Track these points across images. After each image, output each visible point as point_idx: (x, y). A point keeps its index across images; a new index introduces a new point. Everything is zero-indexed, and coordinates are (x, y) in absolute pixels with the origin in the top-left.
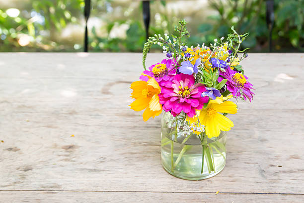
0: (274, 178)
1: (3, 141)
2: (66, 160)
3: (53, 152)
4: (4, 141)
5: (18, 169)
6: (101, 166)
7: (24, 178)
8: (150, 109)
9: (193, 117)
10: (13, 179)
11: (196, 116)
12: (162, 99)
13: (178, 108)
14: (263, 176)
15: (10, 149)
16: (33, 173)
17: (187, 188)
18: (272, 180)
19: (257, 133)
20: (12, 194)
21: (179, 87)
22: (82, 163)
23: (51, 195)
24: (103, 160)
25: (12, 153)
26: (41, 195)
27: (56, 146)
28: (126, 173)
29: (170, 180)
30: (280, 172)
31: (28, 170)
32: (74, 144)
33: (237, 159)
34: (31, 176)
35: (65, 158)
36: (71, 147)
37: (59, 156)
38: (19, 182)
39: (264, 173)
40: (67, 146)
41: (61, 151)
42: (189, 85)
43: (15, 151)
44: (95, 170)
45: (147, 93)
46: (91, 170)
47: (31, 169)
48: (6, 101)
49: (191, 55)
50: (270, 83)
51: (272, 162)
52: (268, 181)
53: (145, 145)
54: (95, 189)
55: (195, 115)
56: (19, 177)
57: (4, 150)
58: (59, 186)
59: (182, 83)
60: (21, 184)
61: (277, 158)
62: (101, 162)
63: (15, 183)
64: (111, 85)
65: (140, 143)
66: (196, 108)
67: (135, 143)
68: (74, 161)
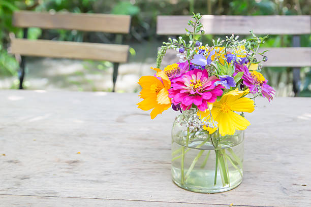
0: (297, 195)
1: (4, 155)
2: (67, 172)
3: (56, 165)
4: (6, 154)
5: (14, 177)
6: (105, 179)
7: (19, 185)
8: (157, 102)
9: (205, 111)
10: (7, 186)
11: (208, 110)
12: (171, 93)
13: (188, 101)
14: (284, 192)
15: (11, 161)
16: (30, 182)
17: (198, 199)
18: (295, 196)
19: (279, 158)
20: (2, 198)
21: (191, 80)
22: (84, 175)
23: (45, 200)
24: (107, 173)
25: (11, 164)
26: (34, 199)
27: (59, 161)
28: (131, 185)
29: (179, 192)
30: (304, 190)
31: (25, 179)
32: (79, 160)
33: (256, 177)
34: (27, 184)
35: (67, 170)
36: (74, 162)
37: (62, 168)
38: (12, 188)
39: (285, 190)
40: (71, 161)
41: (64, 165)
42: (201, 79)
43: (16, 163)
44: (97, 181)
45: (156, 88)
46: (92, 181)
47: (29, 178)
48: (16, 125)
49: (205, 52)
50: (294, 120)
51: (295, 182)
52: (290, 197)
53: (155, 163)
54: (94, 197)
55: (207, 108)
56: (14, 184)
57: (4, 162)
58: (55, 193)
59: (194, 76)
60: (14, 190)
61: (300, 178)
62: (106, 175)
63: (9, 189)
64: (126, 116)
65: (150, 161)
66: (208, 101)
67: (144, 161)
68: (77, 173)
